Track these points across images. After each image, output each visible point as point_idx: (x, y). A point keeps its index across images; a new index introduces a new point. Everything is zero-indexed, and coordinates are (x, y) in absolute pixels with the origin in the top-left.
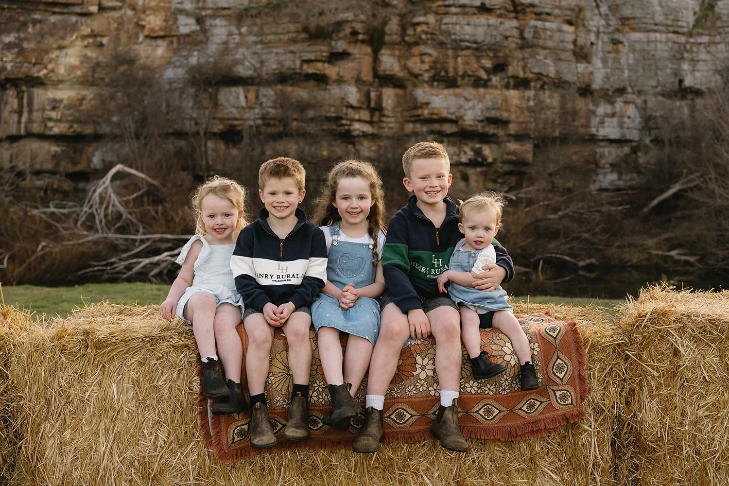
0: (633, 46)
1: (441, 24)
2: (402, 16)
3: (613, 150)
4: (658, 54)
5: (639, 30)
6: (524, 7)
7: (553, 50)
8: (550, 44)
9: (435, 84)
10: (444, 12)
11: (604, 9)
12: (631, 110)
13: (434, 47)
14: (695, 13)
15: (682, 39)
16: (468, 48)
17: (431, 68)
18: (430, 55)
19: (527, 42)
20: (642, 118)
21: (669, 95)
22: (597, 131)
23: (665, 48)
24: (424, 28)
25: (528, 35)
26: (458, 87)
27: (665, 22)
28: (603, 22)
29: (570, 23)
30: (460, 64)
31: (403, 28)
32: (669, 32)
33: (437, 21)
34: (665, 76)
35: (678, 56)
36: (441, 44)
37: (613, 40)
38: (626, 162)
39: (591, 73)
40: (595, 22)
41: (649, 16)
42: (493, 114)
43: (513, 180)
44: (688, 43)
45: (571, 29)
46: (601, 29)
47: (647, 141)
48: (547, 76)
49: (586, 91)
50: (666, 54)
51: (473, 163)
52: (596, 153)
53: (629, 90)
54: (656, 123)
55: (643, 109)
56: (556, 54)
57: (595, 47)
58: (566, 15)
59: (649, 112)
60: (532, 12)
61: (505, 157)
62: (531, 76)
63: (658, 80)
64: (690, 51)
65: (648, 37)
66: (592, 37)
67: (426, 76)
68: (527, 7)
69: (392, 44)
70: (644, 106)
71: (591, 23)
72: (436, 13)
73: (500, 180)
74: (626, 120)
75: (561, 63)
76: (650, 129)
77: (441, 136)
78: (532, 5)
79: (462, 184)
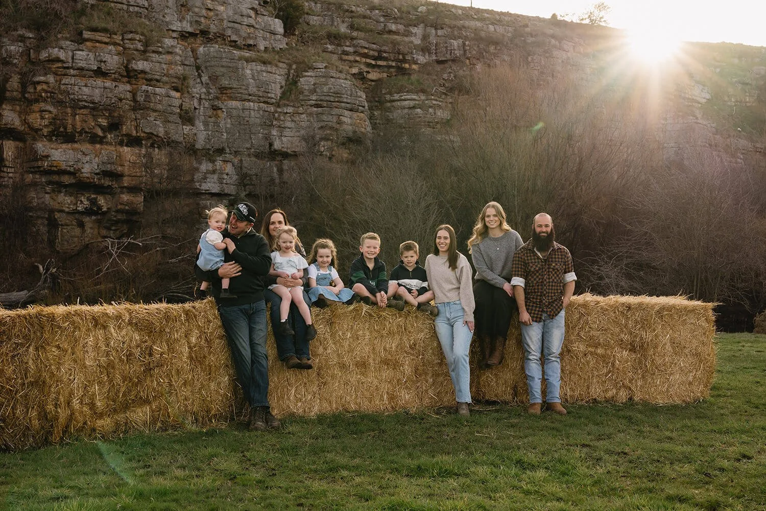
0: (231, 112)
1: (60, 84)
2: (23, 75)
4: (252, 121)
5: (236, 99)
6: (136, 73)
7: (162, 113)
8: (159, 107)
9: (54, 138)
10: (63, 73)
11: (205, 78)
12: (229, 168)
13: (53, 104)
14: (282, 87)
15: (272, 109)
16: (85, 107)
17: (51, 123)
18: (50, 112)
19: (140, 105)
20: (237, 175)
21: (258, 156)
22: (200, 186)
23: (258, 116)
24: (45, 87)
25: (140, 98)
26: (76, 142)
27: (257, 93)
28: (204, 90)
29: (176, 89)
30: (78, 121)
31: (24, 86)
32: (261, 102)
33: (56, 81)
34: (257, 140)
35: (268, 123)
36: (61, 103)
37: (213, 106)
39: (195, 134)
40: (198, 90)
41: (244, 87)
42: (109, 167)
43: (125, 228)
44: (276, 112)
45: (178, 95)
46: (202, 97)
47: (243, 194)
48: (157, 136)
49: (192, 150)
50: (258, 121)
51: (88, 212)
52: (198, 204)
53: (228, 150)
54: (251, 179)
55: (239, 168)
56: (165, 116)
57: (197, 111)
58: (173, 83)
59: (245, 170)
60: (143, 78)
61: (119, 207)
62: (143, 135)
63: (252, 142)
64: (278, 119)
65: (243, 105)
66: (196, 103)
67: (45, 131)
68: (139, 73)
69: (13, 100)
70: (239, 165)
71: (195, 90)
72: (56, 74)
73: (113, 228)
74: (225, 177)
75: (170, 124)
76: (245, 186)
77: (59, 187)
78: (143, 72)
79: (78, 231)
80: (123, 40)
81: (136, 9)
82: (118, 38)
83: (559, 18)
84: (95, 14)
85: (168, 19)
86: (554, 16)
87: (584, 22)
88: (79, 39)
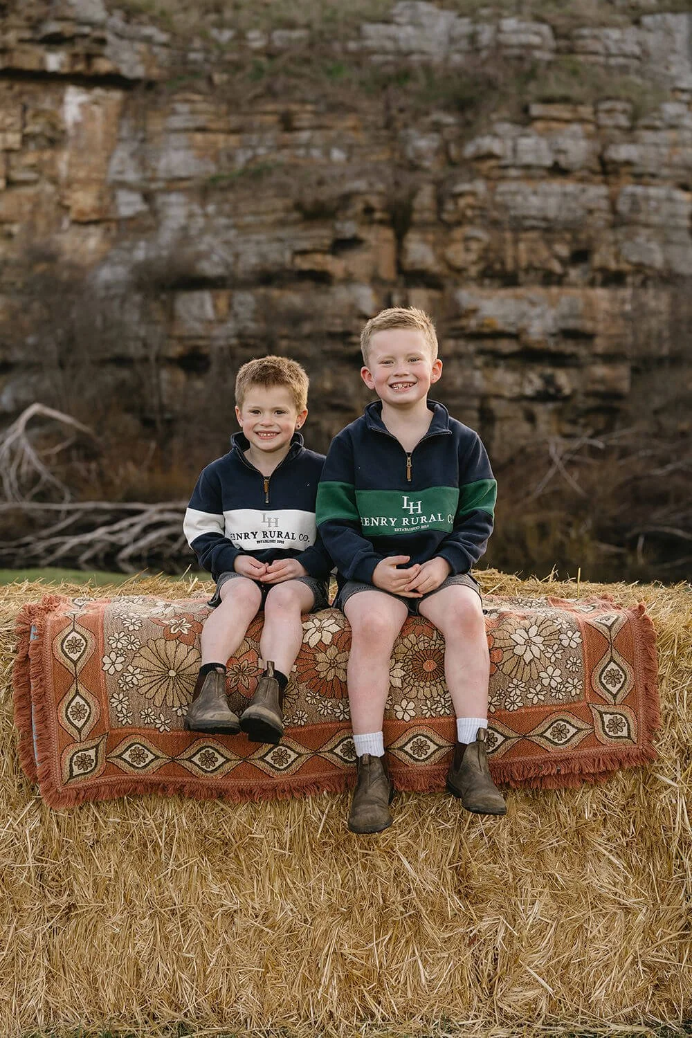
1: (494, 194)
2: (438, 184)
6: (617, 166)
7: (660, 228)
8: (655, 219)
9: (487, 282)
10: (499, 176)
13: (484, 227)
16: (533, 228)
17: (481, 258)
18: (479, 240)
19: (622, 218)
24: (471, 200)
25: (623, 206)
26: (519, 285)
29: (685, 187)
30: (522, 252)
31: (440, 201)
33: (489, 189)
36: (495, 224)
42: (572, 324)
43: (601, 421)
45: (687, 196)
48: (651, 267)
51: (542, 397)
56: (665, 234)
58: (680, 177)
60: (629, 174)
61: (590, 386)
62: (627, 267)
67: (473, 271)
68: (622, 166)
69: (424, 226)
72: (488, 178)
73: (582, 421)
75: (672, 247)
77: (496, 358)
78: (628, 163)
79: (526, 428)
80: (596, 112)
81: (621, 61)
82: (586, 111)
84: (552, 75)
85: (674, 71)
88: (525, 119)
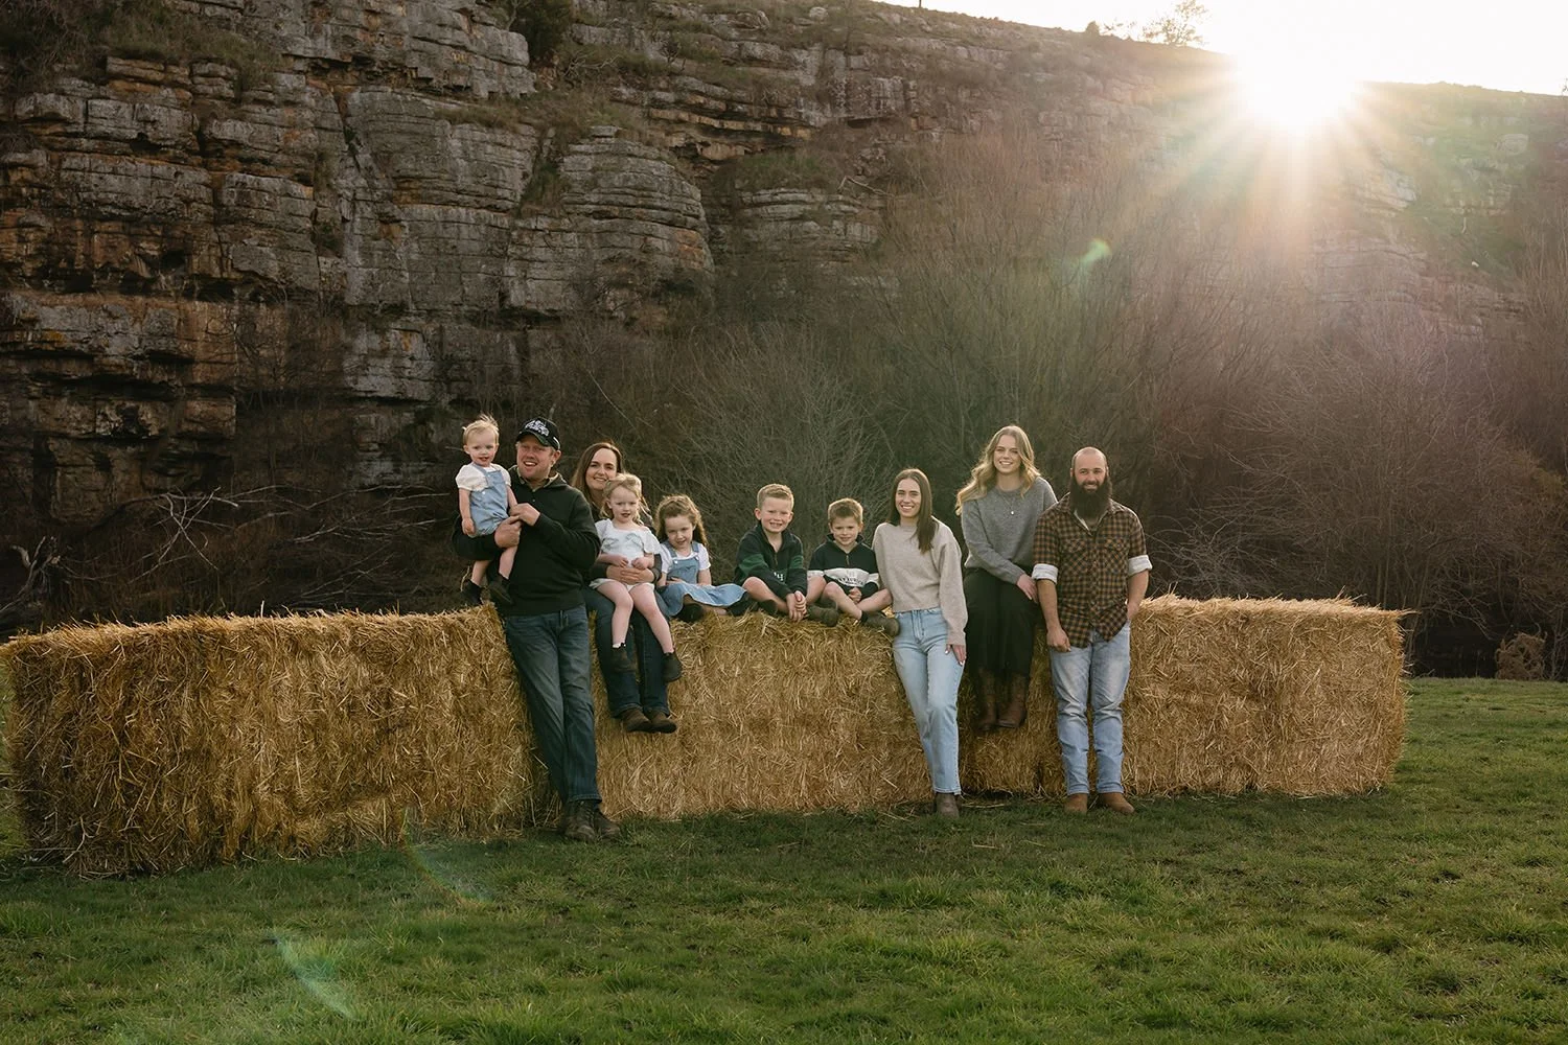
0: (419, 228)
1: (59, 169)
3: (383, 417)
4: (463, 246)
5: (428, 201)
6: (220, 147)
7: (275, 230)
8: (269, 217)
9: (47, 283)
10: (65, 146)
11: (364, 157)
12: (415, 345)
13: (44, 212)
14: (525, 175)
15: (505, 221)
16: (112, 218)
17: (39, 250)
18: (39, 228)
19: (228, 212)
20: (433, 359)
21: (476, 319)
22: (356, 382)
23: (476, 236)
24: (27, 174)
25: (229, 198)
26: (93, 291)
27: (474, 187)
28: (363, 182)
29: (304, 180)
30: (97, 247)
32: (481, 208)
33: (52, 163)
34: (475, 287)
35: (497, 250)
37: (380, 215)
38: (409, 441)
39: (345, 274)
40: (349, 181)
41: (446, 176)
42: (162, 344)
43: (197, 472)
44: (515, 228)
45: (307, 191)
46: (360, 195)
47: (445, 401)
48: (265, 278)
49: (337, 307)
50: (476, 246)
51: (119, 438)
52: (352, 421)
53: (412, 307)
54: (462, 369)
55: (437, 345)
56: (280, 236)
57: (348, 225)
58: (298, 166)
59: (448, 351)
60: (233, 157)
61: (185, 427)
62: (234, 275)
63: (464, 291)
64: (518, 243)
65: (445, 212)
66: (345, 209)
67: (28, 268)
68: (226, 147)
70: (437, 338)
71: (343, 182)
72: (50, 147)
73: (172, 472)
74: (408, 363)
75: (291, 254)
76: (449, 382)
77: (58, 385)
78: (235, 144)
79: (97, 478)
80: (191, 76)
81: (219, 11)
82: (180, 73)
83: (1102, 31)
84: (132, 21)
85: (285, 32)
86: (1092, 27)
87: (1154, 40)
88: (99, 75)
